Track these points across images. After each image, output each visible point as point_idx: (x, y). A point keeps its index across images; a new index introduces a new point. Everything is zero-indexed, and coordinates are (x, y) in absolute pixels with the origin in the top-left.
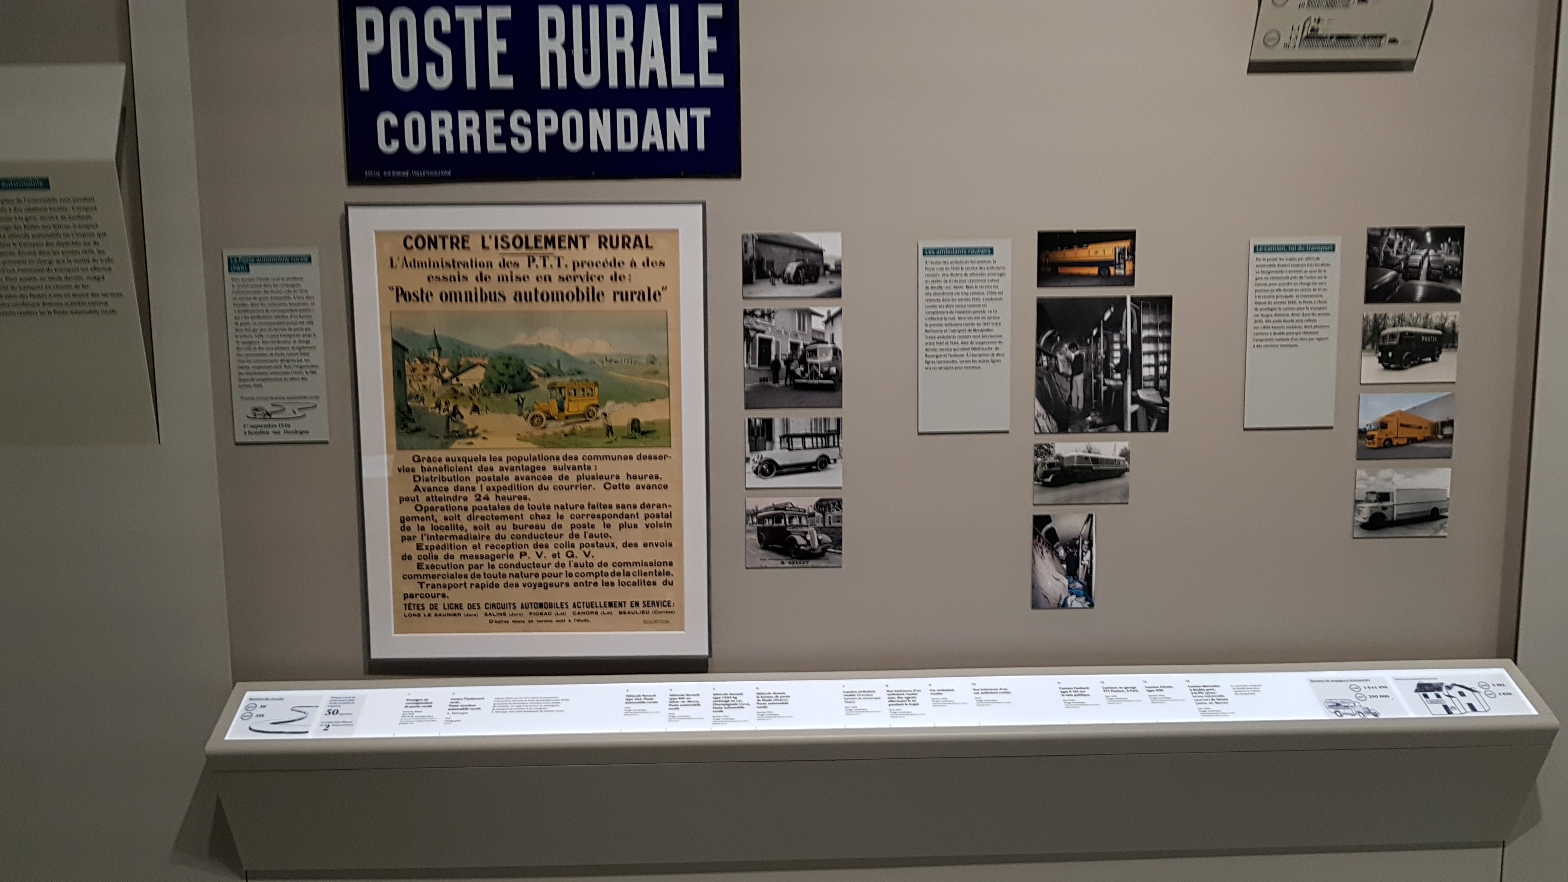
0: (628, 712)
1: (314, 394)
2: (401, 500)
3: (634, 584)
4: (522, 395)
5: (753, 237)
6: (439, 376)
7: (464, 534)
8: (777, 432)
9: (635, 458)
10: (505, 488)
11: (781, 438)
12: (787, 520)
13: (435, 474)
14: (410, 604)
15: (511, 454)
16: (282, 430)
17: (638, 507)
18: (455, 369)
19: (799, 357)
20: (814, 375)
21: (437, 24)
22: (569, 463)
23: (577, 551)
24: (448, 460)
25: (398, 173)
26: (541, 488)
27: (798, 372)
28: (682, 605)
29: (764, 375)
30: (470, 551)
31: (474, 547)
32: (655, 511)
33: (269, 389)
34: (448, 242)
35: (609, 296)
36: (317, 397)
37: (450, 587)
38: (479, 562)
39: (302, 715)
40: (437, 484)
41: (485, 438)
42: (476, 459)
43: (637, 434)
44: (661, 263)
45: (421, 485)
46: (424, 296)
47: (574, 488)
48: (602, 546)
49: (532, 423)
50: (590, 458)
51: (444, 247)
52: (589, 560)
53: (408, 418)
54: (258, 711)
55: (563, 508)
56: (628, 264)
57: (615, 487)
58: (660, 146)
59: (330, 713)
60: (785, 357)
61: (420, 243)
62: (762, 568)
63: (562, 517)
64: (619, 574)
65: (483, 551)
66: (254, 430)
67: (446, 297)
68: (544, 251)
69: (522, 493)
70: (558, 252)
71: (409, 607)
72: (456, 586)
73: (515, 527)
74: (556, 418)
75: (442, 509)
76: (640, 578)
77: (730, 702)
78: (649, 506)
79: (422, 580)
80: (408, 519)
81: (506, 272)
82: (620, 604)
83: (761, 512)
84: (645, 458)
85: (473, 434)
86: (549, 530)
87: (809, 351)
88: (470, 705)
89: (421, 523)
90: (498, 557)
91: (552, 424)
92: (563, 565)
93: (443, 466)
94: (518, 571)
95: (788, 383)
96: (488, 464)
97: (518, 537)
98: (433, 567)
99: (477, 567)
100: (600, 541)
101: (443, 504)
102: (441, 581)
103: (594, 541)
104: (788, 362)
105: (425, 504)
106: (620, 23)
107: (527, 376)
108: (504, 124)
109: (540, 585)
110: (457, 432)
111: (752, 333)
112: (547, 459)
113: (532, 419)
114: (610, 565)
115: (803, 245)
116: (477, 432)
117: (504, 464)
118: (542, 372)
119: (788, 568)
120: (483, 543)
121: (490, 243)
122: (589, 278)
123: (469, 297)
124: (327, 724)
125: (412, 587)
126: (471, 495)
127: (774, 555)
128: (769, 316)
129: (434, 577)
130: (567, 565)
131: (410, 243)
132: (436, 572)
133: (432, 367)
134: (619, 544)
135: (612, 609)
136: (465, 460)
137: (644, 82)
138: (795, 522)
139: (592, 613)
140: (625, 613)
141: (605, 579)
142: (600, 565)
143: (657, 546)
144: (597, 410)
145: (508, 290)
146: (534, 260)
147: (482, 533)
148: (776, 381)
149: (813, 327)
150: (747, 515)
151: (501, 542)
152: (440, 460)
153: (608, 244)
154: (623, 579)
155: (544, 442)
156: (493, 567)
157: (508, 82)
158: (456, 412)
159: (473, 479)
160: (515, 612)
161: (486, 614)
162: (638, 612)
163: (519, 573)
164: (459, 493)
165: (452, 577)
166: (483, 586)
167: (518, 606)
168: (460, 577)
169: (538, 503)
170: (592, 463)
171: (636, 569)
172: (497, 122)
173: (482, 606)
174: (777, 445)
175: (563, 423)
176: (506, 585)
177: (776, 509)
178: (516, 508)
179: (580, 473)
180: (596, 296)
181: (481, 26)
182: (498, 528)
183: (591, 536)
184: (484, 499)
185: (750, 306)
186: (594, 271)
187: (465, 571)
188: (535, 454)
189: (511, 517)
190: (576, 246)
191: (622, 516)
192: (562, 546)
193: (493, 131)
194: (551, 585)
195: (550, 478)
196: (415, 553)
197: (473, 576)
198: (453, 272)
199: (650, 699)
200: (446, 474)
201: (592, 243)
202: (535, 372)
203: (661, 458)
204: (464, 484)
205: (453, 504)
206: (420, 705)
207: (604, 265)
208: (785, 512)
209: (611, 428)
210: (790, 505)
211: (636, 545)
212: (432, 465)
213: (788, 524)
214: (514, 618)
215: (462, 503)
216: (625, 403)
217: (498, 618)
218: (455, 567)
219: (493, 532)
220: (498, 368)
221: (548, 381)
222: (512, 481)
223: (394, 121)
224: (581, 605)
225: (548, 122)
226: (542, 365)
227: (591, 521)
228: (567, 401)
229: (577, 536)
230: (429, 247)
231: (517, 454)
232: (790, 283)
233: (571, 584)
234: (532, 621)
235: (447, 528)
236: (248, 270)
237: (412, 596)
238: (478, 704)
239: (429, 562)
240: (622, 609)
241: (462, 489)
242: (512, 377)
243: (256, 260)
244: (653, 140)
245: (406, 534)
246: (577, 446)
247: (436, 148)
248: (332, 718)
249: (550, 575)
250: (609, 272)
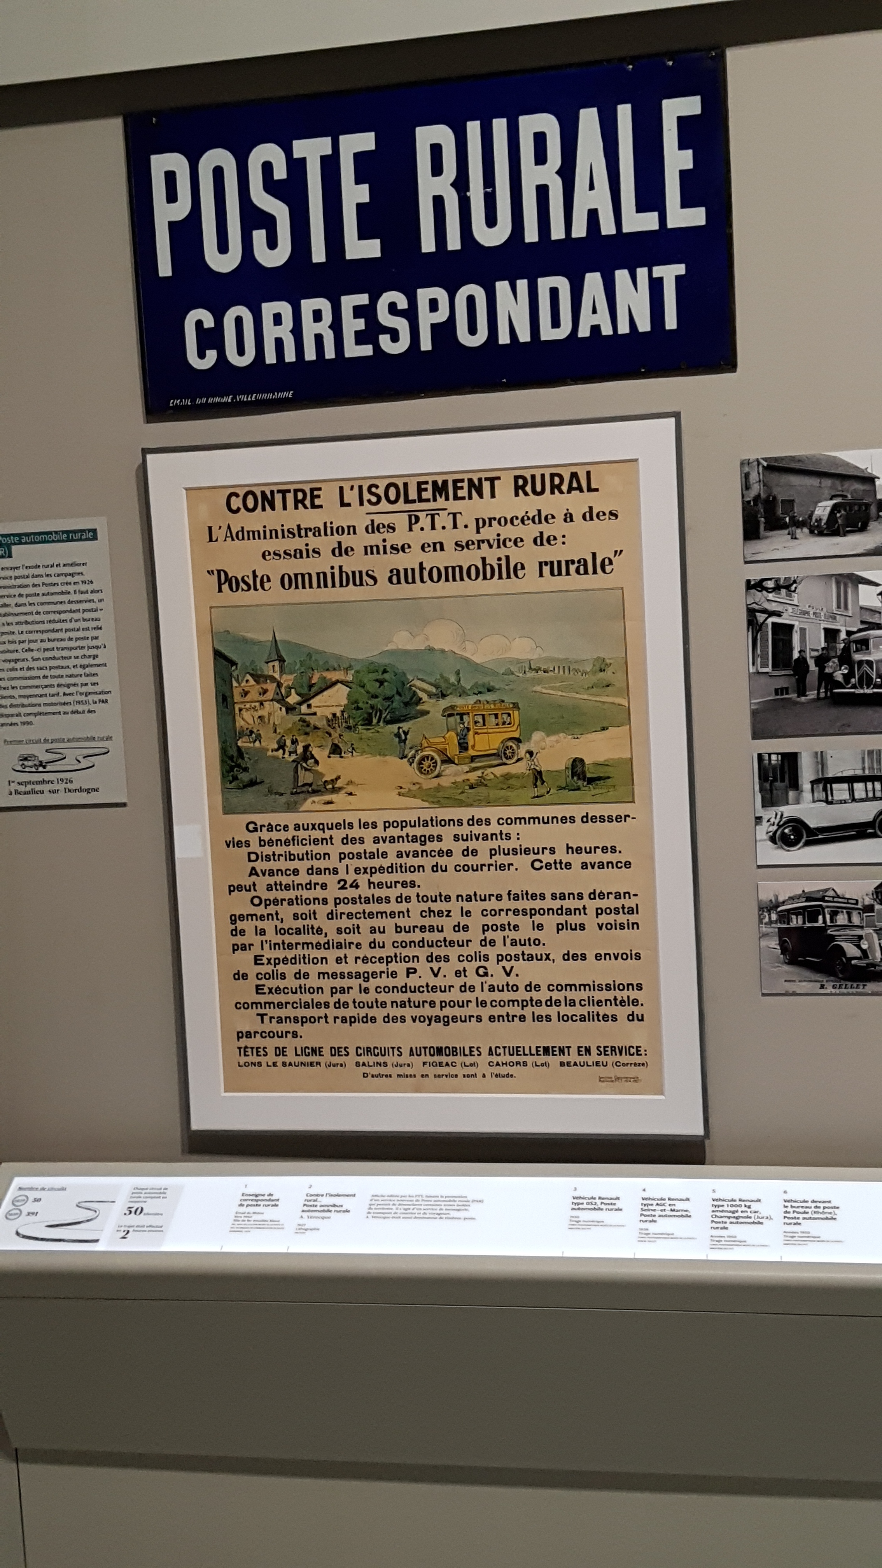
0: (575, 1224)
1: (106, 735)
2: (231, 889)
3: (583, 1019)
4: (405, 726)
5: (759, 463)
6: (281, 700)
7: (322, 939)
8: (807, 774)
9: (578, 820)
10: (381, 869)
11: (813, 783)
12: (828, 917)
13: (279, 850)
14: (246, 1047)
15: (391, 817)
16: (61, 786)
17: (586, 896)
18: (305, 691)
19: (839, 653)
20: (866, 680)
21: (267, 168)
22: (476, 830)
23: (492, 966)
24: (297, 827)
25: (217, 400)
26: (435, 868)
27: (839, 676)
28: (659, 1054)
29: (781, 683)
30: (332, 967)
31: (338, 960)
32: (612, 903)
33: (43, 727)
34: (290, 497)
35: (532, 568)
36: (109, 738)
37: (304, 1021)
38: (346, 983)
39: (90, 1214)
40: (282, 864)
41: (351, 794)
42: (338, 826)
43: (580, 783)
44: (611, 513)
45: (260, 865)
46: (258, 582)
47: (485, 868)
48: (531, 958)
49: (420, 769)
50: (510, 821)
51: (285, 508)
52: (512, 980)
53: (239, 766)
54: (29, 1207)
55: (469, 899)
56: (560, 517)
57: (548, 866)
58: (607, 330)
59: (131, 1212)
60: (815, 654)
61: (250, 503)
62: (786, 994)
63: (468, 913)
64: (558, 1003)
65: (351, 967)
66: (22, 788)
67: (291, 581)
68: (431, 505)
69: (408, 877)
70: (453, 506)
71: (245, 1051)
72: (313, 1020)
73: (398, 929)
74: (456, 761)
75: (291, 902)
76: (591, 1009)
77: (740, 1214)
78: (601, 896)
79: (263, 1011)
80: (242, 917)
81: (375, 539)
82: (562, 1051)
83: (783, 903)
84: (594, 819)
85: (331, 787)
86: (450, 935)
87: (857, 642)
88: (334, 1206)
89: (260, 925)
90: (374, 974)
91: (450, 769)
92: (472, 988)
93: (290, 838)
94: (404, 997)
95: (822, 695)
96: (356, 833)
97: (404, 945)
98: (278, 990)
99: (343, 991)
100: (528, 950)
101: (292, 894)
102: (289, 1012)
103: (518, 950)
104: (821, 661)
105: (265, 895)
106: (540, 139)
107: (411, 698)
108: (366, 312)
109: (438, 1019)
110: (310, 785)
111: (761, 617)
112: (443, 823)
113: (420, 763)
114: (544, 988)
115: (840, 471)
116: (339, 784)
117: (379, 832)
118: (434, 690)
119: (831, 994)
120: (352, 953)
121: (351, 496)
122: (502, 543)
123: (323, 580)
124: (127, 1229)
125: (248, 1021)
126: (331, 880)
127: (807, 974)
128: (788, 587)
129: (280, 1005)
130: (478, 988)
131: (236, 503)
132: (282, 998)
133: (271, 687)
134: (556, 955)
135: (549, 1059)
136: (322, 827)
137: (579, 230)
138: (842, 919)
139: (518, 1063)
140: (568, 1064)
141: (538, 1011)
142: (529, 987)
143: (616, 958)
144: (518, 747)
145: (382, 565)
146: (417, 519)
147: (350, 938)
148: (802, 692)
149: (862, 603)
150: (761, 909)
151: (378, 953)
152: (286, 828)
153: (528, 489)
154: (564, 1010)
155: (437, 798)
156: (366, 991)
157: (372, 249)
158: (307, 755)
159: (335, 857)
160: (401, 1060)
161: (358, 1064)
162: (590, 1063)
163: (406, 1000)
164: (315, 878)
165: (307, 1005)
166: (352, 1020)
167: (406, 1051)
168: (318, 1005)
169: (432, 893)
170: (513, 829)
171: (584, 994)
172: (358, 311)
173: (352, 1051)
174: (807, 795)
175: (466, 768)
176: (387, 1019)
177: (809, 899)
178: (399, 899)
179: (494, 844)
180: (514, 570)
181: (330, 165)
182: (373, 930)
183: (514, 943)
184: (351, 886)
185: (756, 573)
186: (509, 532)
187: (325, 997)
188: (426, 815)
189: (392, 915)
190: (481, 495)
191: (560, 911)
192: (470, 958)
193: (352, 325)
194: (455, 1019)
195: (449, 853)
196: (253, 970)
197: (338, 1005)
198: (297, 543)
199: (611, 1203)
200: (296, 850)
201: (504, 487)
202: (423, 690)
203: (618, 818)
204: (322, 864)
205: (306, 894)
206: (262, 1203)
207: (523, 521)
208: (824, 904)
209: (540, 773)
210: (831, 893)
211: (584, 957)
212: (274, 835)
213: (829, 923)
214: (400, 1071)
215: (319, 893)
216: (561, 735)
217: (376, 1070)
218: (311, 990)
219: (365, 938)
220: (368, 687)
221: (444, 703)
222: (392, 859)
223: (209, 322)
224: (501, 1051)
225: (434, 305)
226: (432, 681)
227: (513, 920)
228: (471, 733)
229: (492, 943)
230: (264, 509)
231: (399, 816)
232: (821, 534)
233: (485, 1019)
234: (427, 1075)
235: (298, 932)
236: (10, 556)
237: (249, 1035)
238: (346, 1203)
239: (273, 983)
240: (565, 1059)
241: (319, 872)
242: (387, 698)
243: (22, 538)
244: (595, 320)
245: (239, 940)
246: (489, 803)
247: (271, 358)
248: (133, 1219)
249: (452, 1004)
250: (531, 531)
